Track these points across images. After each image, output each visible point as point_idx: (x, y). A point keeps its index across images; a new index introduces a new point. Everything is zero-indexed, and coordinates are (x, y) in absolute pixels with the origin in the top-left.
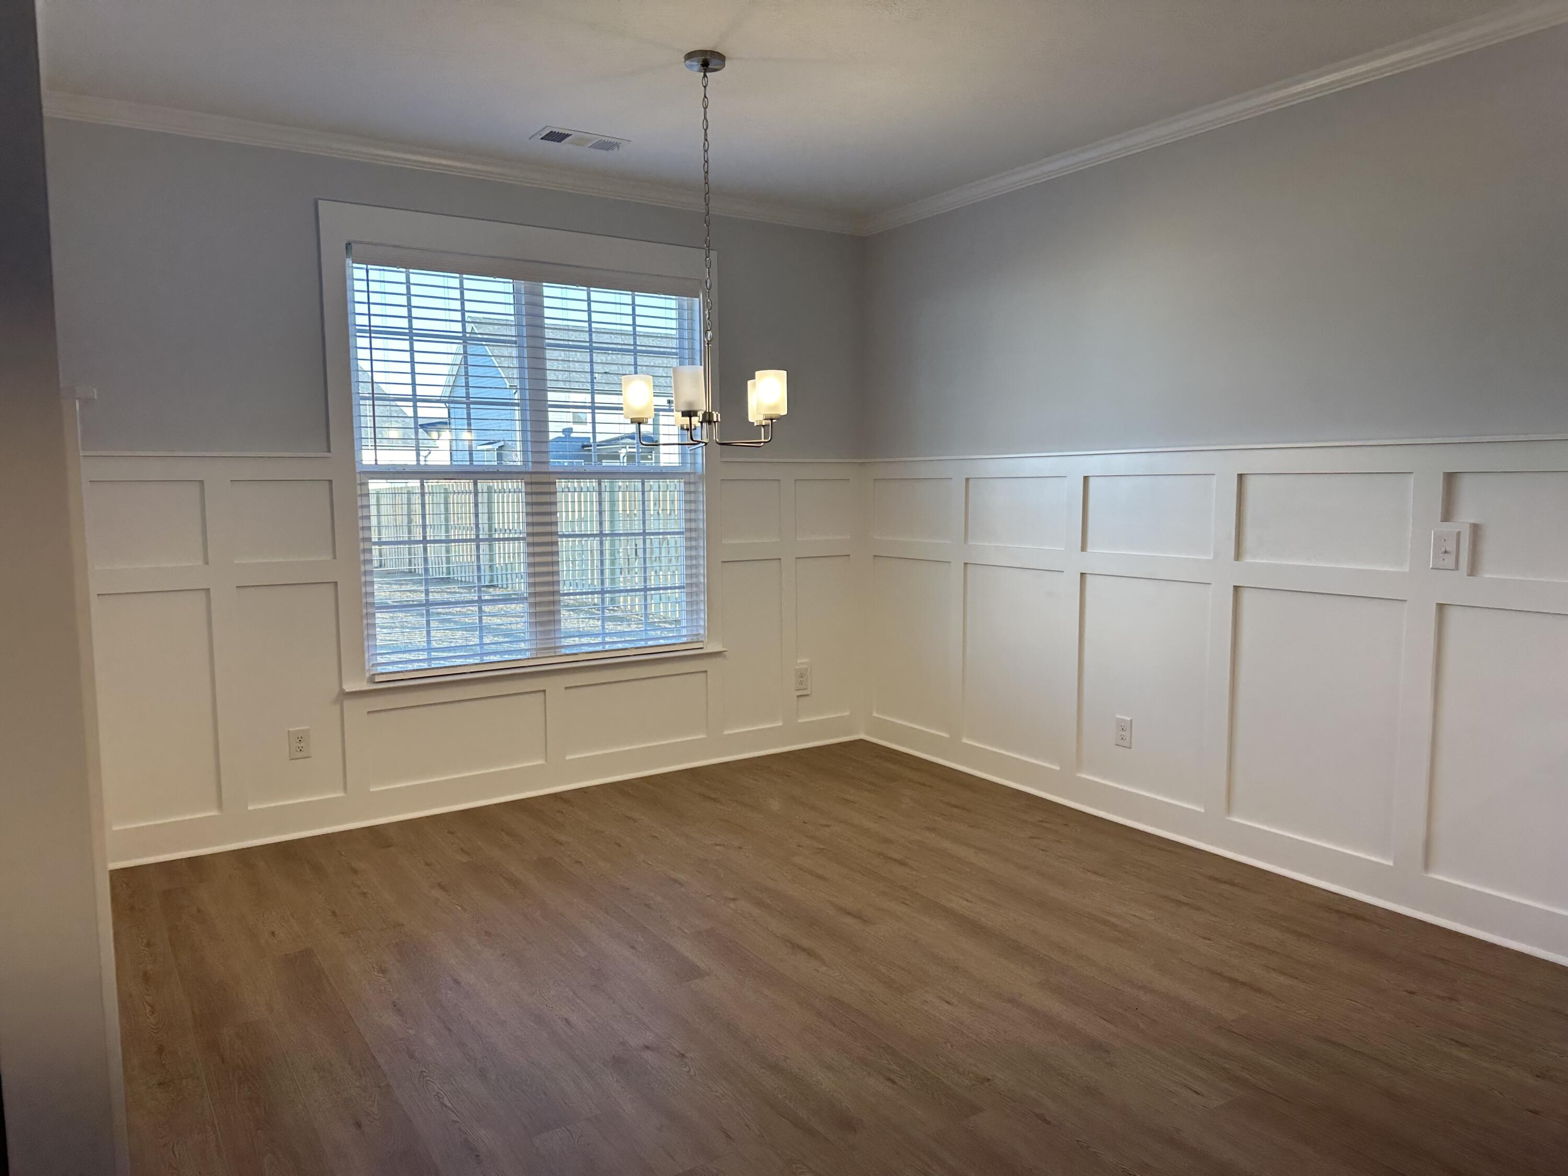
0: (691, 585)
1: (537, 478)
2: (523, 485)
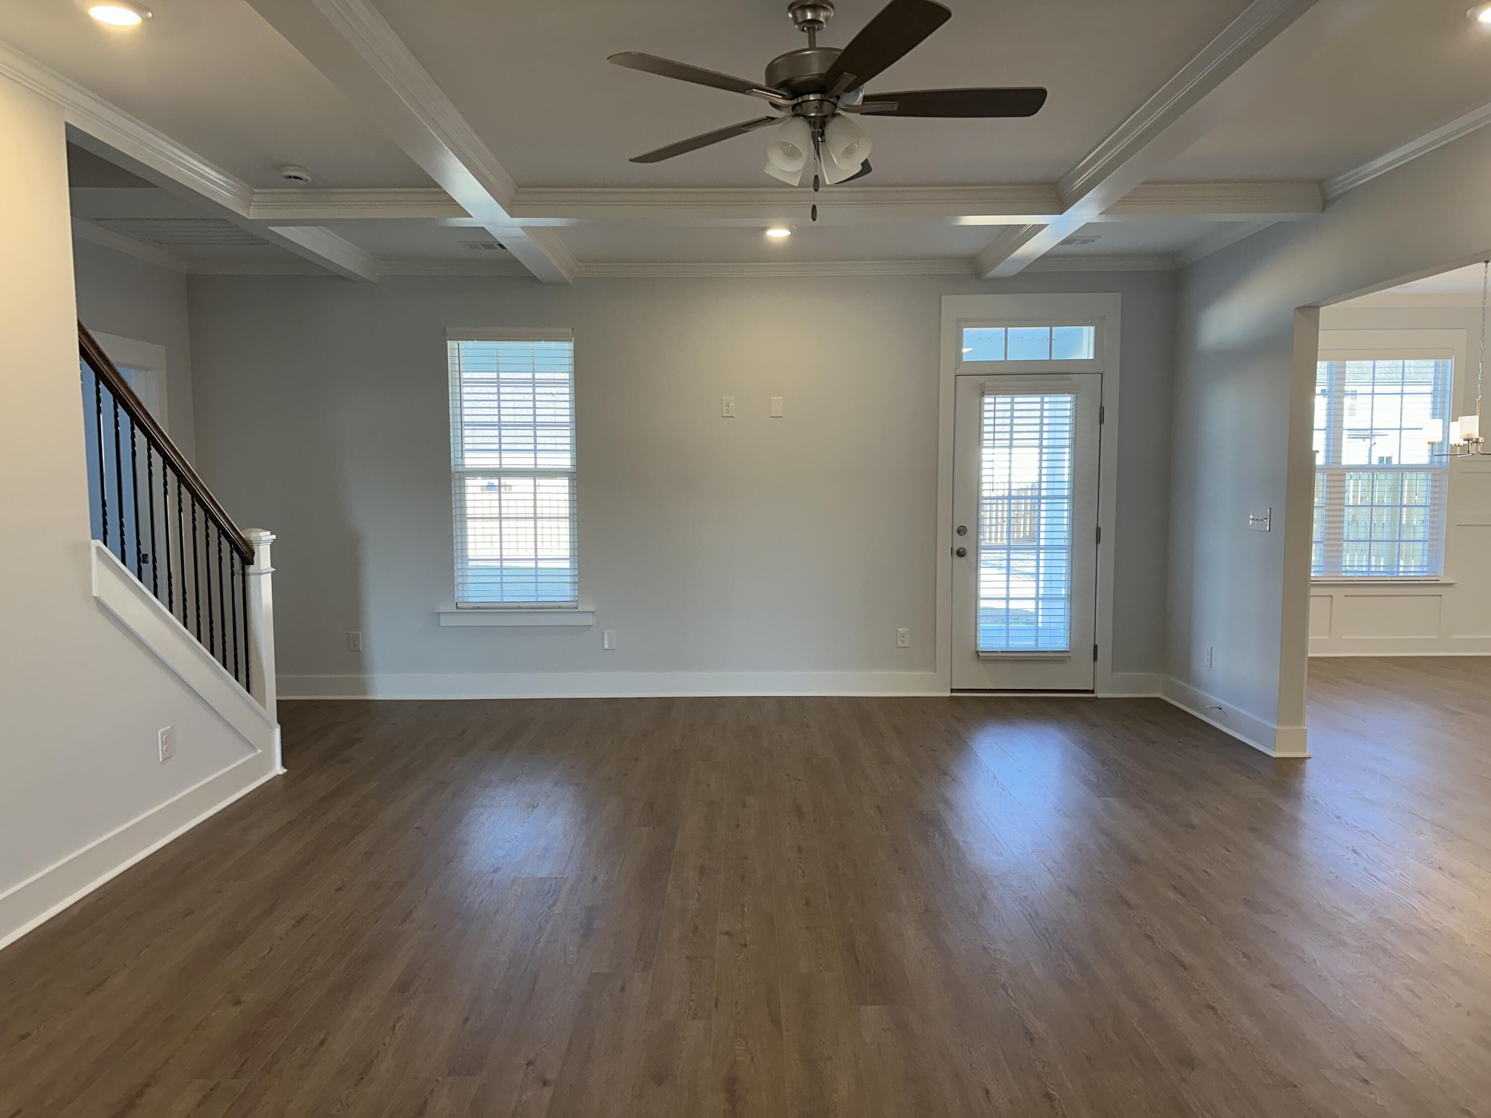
0: (1433, 540)
1: (1334, 472)
2: (1325, 476)
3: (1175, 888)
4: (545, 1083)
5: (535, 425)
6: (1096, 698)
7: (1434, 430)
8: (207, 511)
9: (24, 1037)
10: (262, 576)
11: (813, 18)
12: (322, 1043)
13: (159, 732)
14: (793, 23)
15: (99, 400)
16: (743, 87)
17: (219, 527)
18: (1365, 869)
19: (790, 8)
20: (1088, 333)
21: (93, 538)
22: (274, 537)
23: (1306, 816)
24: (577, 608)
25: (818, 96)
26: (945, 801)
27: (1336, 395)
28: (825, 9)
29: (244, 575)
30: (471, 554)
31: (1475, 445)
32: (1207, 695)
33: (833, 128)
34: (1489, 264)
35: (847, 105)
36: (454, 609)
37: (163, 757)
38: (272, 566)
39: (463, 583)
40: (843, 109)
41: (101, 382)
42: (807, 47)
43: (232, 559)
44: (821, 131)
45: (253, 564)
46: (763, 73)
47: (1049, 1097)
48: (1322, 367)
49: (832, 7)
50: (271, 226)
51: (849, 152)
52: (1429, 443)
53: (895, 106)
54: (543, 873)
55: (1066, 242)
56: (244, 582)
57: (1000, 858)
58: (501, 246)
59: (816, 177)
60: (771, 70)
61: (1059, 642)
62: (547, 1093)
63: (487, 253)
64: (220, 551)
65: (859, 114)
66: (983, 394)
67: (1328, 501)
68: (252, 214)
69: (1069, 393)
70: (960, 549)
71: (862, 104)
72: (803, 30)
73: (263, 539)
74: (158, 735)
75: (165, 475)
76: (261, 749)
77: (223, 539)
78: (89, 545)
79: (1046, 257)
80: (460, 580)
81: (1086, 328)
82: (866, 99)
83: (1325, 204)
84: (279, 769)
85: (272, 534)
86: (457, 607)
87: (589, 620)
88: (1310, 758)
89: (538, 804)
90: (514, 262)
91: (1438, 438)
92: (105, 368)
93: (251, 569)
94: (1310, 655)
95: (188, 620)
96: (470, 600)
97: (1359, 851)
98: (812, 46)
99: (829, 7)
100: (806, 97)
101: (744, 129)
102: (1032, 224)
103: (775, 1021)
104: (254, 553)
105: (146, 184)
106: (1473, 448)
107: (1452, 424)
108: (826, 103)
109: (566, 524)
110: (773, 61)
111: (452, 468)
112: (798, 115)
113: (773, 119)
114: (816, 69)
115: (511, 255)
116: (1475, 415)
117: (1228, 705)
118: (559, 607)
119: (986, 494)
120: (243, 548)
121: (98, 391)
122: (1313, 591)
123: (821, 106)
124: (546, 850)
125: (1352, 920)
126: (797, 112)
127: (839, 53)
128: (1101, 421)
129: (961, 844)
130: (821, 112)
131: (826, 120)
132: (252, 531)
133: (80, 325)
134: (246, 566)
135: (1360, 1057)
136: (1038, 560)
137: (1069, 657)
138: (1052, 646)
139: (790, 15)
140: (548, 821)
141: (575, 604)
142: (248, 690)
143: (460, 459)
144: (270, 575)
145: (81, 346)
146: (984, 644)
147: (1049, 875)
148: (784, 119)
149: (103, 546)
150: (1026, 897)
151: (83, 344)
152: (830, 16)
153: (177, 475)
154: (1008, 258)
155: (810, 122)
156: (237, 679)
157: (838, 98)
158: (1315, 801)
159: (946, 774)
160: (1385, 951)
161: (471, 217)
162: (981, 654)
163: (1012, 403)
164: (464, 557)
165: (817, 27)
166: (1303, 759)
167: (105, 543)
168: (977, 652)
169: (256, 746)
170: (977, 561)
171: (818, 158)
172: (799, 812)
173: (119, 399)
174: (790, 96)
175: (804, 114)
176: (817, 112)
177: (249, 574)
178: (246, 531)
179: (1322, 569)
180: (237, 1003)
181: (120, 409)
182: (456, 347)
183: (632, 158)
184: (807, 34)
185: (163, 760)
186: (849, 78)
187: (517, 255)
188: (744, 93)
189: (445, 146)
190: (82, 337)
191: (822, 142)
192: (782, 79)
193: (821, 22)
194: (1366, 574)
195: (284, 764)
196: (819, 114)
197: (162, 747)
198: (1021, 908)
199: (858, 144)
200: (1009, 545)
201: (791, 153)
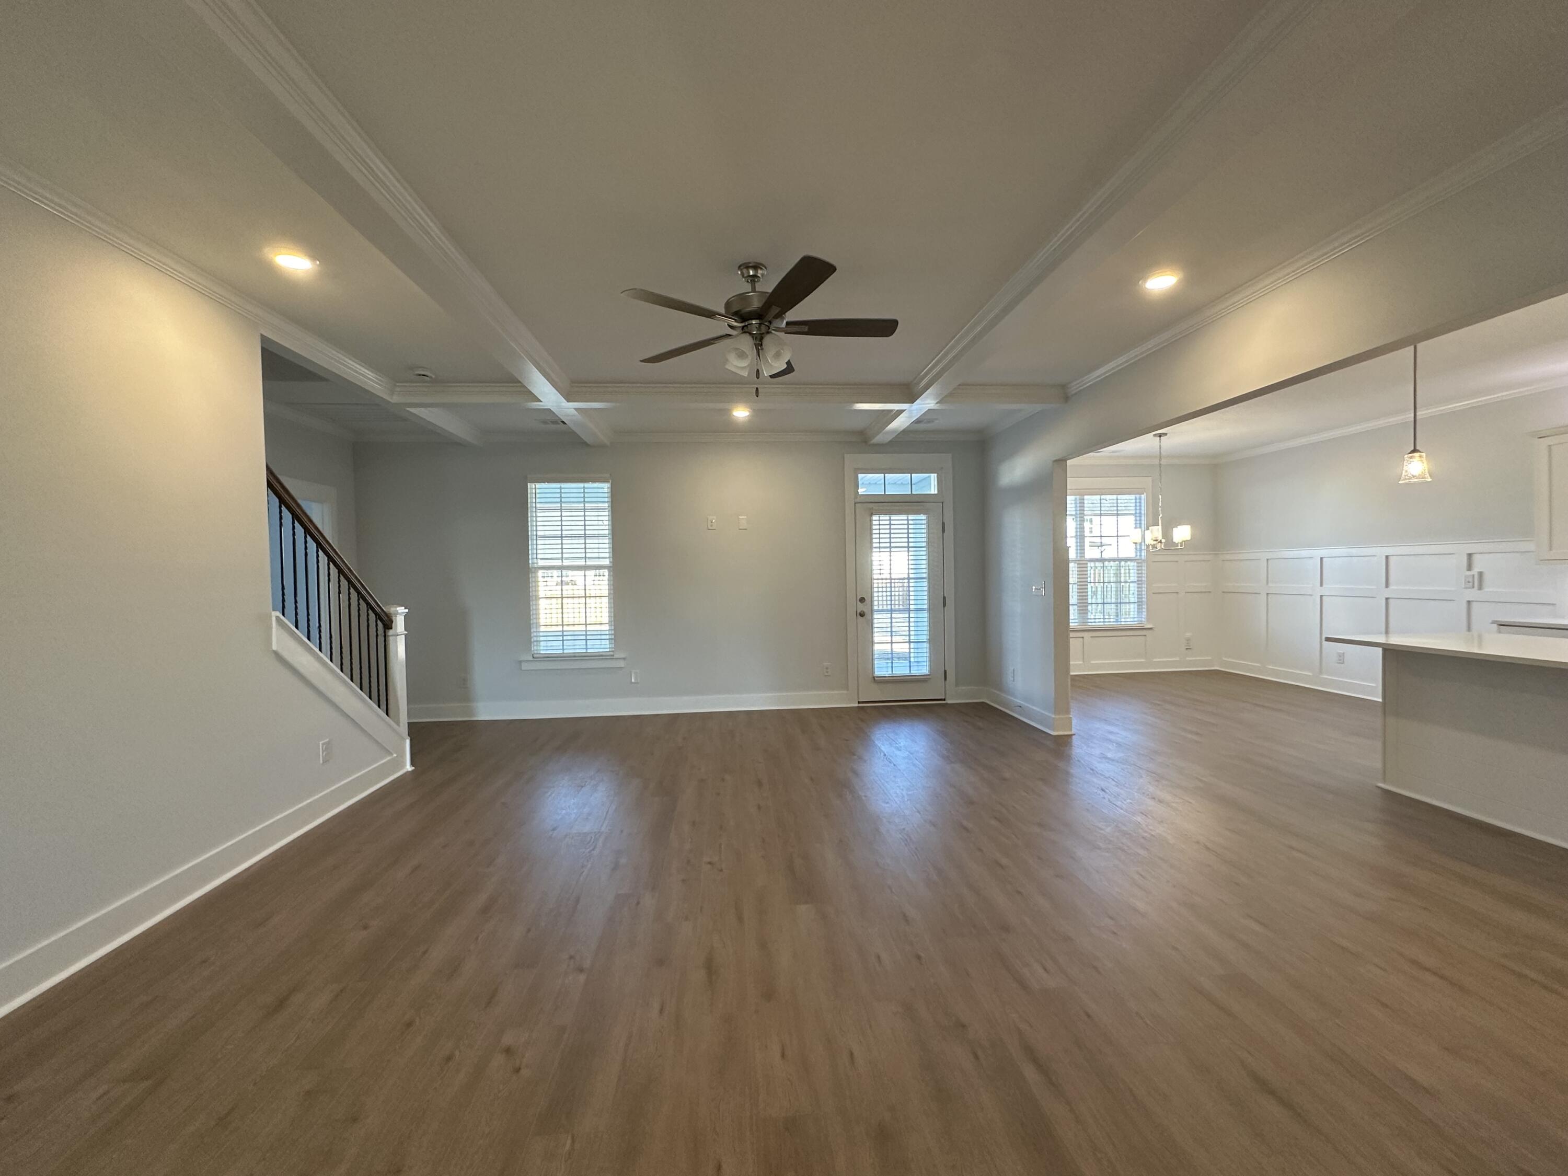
1: (1081, 562)
2: (1076, 564)
3: (996, 818)
4: (581, 970)
5: (585, 537)
6: (947, 704)
7: (1136, 535)
8: (359, 593)
9: (204, 962)
10: (398, 637)
11: (754, 274)
12: (425, 953)
13: (321, 743)
14: (741, 276)
15: (281, 518)
16: (710, 314)
17: (368, 604)
18: (1109, 800)
19: (739, 267)
20: (934, 477)
21: (273, 610)
22: (407, 610)
23: (1074, 771)
24: (613, 656)
25: (758, 321)
26: (855, 773)
27: (1080, 517)
28: (761, 269)
29: (385, 636)
30: (542, 621)
31: (1160, 544)
32: (1012, 698)
33: (767, 340)
34: (1162, 438)
35: (777, 328)
36: (531, 658)
37: (323, 761)
38: (405, 630)
39: (537, 641)
40: (774, 330)
41: (283, 506)
42: (750, 291)
43: (377, 625)
44: (760, 343)
45: (391, 628)
46: (723, 305)
47: (919, 958)
48: (1070, 499)
49: (766, 268)
50: (408, 407)
51: (778, 355)
52: (1134, 543)
53: (806, 329)
54: (586, 829)
55: (918, 421)
56: (385, 641)
57: (888, 805)
58: (563, 422)
59: (758, 371)
60: (728, 305)
61: (924, 670)
62: (582, 978)
63: (553, 427)
64: (368, 620)
65: (784, 333)
66: (872, 514)
67: (1079, 580)
68: (395, 399)
69: (924, 514)
70: (861, 611)
71: (786, 327)
72: (748, 282)
73: (400, 611)
74: (319, 745)
75: (329, 569)
76: (396, 754)
77: (370, 612)
78: (271, 613)
79: (905, 432)
80: (535, 639)
81: (932, 475)
82: (788, 324)
83: (1067, 398)
84: (409, 768)
85: (405, 609)
86: (533, 657)
87: (622, 664)
88: (1074, 735)
89: (585, 784)
90: (573, 433)
91: (1139, 540)
92: (286, 497)
93: (391, 632)
94: (1072, 674)
95: (343, 667)
96: (542, 652)
97: (1106, 790)
98: (754, 290)
99: (764, 268)
100: (750, 322)
101: (712, 342)
102: (897, 409)
103: (740, 919)
104: (392, 622)
105: (321, 379)
106: (1159, 546)
107: (1146, 532)
108: (763, 325)
109: (605, 600)
110: (728, 300)
111: (530, 565)
112: (745, 332)
113: (730, 335)
114: (756, 304)
115: (570, 428)
116: (1159, 525)
117: (1026, 704)
118: (602, 656)
119: (875, 577)
120: (385, 618)
121: (281, 512)
122: (1072, 635)
123: (760, 327)
124: (589, 814)
125: (1102, 832)
126: (745, 330)
127: (768, 295)
128: (943, 531)
129: (864, 798)
130: (760, 330)
131: (763, 335)
132: (391, 607)
133: (268, 468)
134: (387, 630)
135: (1111, 918)
136: (909, 618)
137: (930, 679)
138: (920, 672)
139: (739, 273)
140: (591, 795)
141: (612, 653)
142: (387, 714)
143: (535, 560)
144: (403, 636)
145: (267, 479)
146: (878, 673)
147: (918, 814)
148: (737, 336)
149: (282, 617)
150: (904, 829)
151: (270, 479)
152: (764, 274)
153: (337, 569)
154: (884, 431)
155: (753, 337)
156: (379, 706)
157: (770, 322)
158: (1079, 761)
159: (854, 754)
160: (1123, 850)
161: (541, 402)
162: (876, 679)
163: (890, 520)
164: (538, 625)
165: (756, 280)
166: (1070, 736)
167: (283, 615)
168: (874, 677)
169: (391, 751)
170: (872, 619)
171: (759, 359)
172: (760, 784)
173: (295, 517)
174: (741, 321)
175: (750, 331)
176: (757, 331)
177: (389, 636)
178: (388, 607)
179: (1077, 621)
180: (365, 927)
181: (297, 524)
182: (534, 487)
183: (641, 359)
184: (750, 284)
185: (323, 762)
186: (775, 310)
187: (574, 428)
188: (711, 318)
189: (528, 361)
190: (269, 475)
191: (761, 349)
192: (735, 310)
193: (759, 277)
194: (1102, 624)
195: (412, 764)
196: (758, 332)
197: (323, 753)
198: (900, 836)
199: (783, 350)
200: (891, 609)
201: (742, 355)
